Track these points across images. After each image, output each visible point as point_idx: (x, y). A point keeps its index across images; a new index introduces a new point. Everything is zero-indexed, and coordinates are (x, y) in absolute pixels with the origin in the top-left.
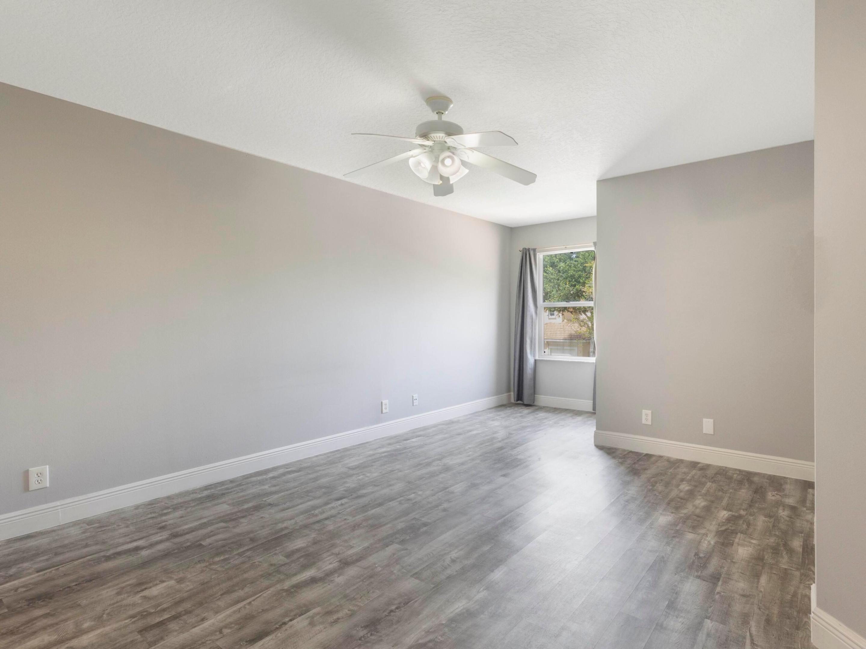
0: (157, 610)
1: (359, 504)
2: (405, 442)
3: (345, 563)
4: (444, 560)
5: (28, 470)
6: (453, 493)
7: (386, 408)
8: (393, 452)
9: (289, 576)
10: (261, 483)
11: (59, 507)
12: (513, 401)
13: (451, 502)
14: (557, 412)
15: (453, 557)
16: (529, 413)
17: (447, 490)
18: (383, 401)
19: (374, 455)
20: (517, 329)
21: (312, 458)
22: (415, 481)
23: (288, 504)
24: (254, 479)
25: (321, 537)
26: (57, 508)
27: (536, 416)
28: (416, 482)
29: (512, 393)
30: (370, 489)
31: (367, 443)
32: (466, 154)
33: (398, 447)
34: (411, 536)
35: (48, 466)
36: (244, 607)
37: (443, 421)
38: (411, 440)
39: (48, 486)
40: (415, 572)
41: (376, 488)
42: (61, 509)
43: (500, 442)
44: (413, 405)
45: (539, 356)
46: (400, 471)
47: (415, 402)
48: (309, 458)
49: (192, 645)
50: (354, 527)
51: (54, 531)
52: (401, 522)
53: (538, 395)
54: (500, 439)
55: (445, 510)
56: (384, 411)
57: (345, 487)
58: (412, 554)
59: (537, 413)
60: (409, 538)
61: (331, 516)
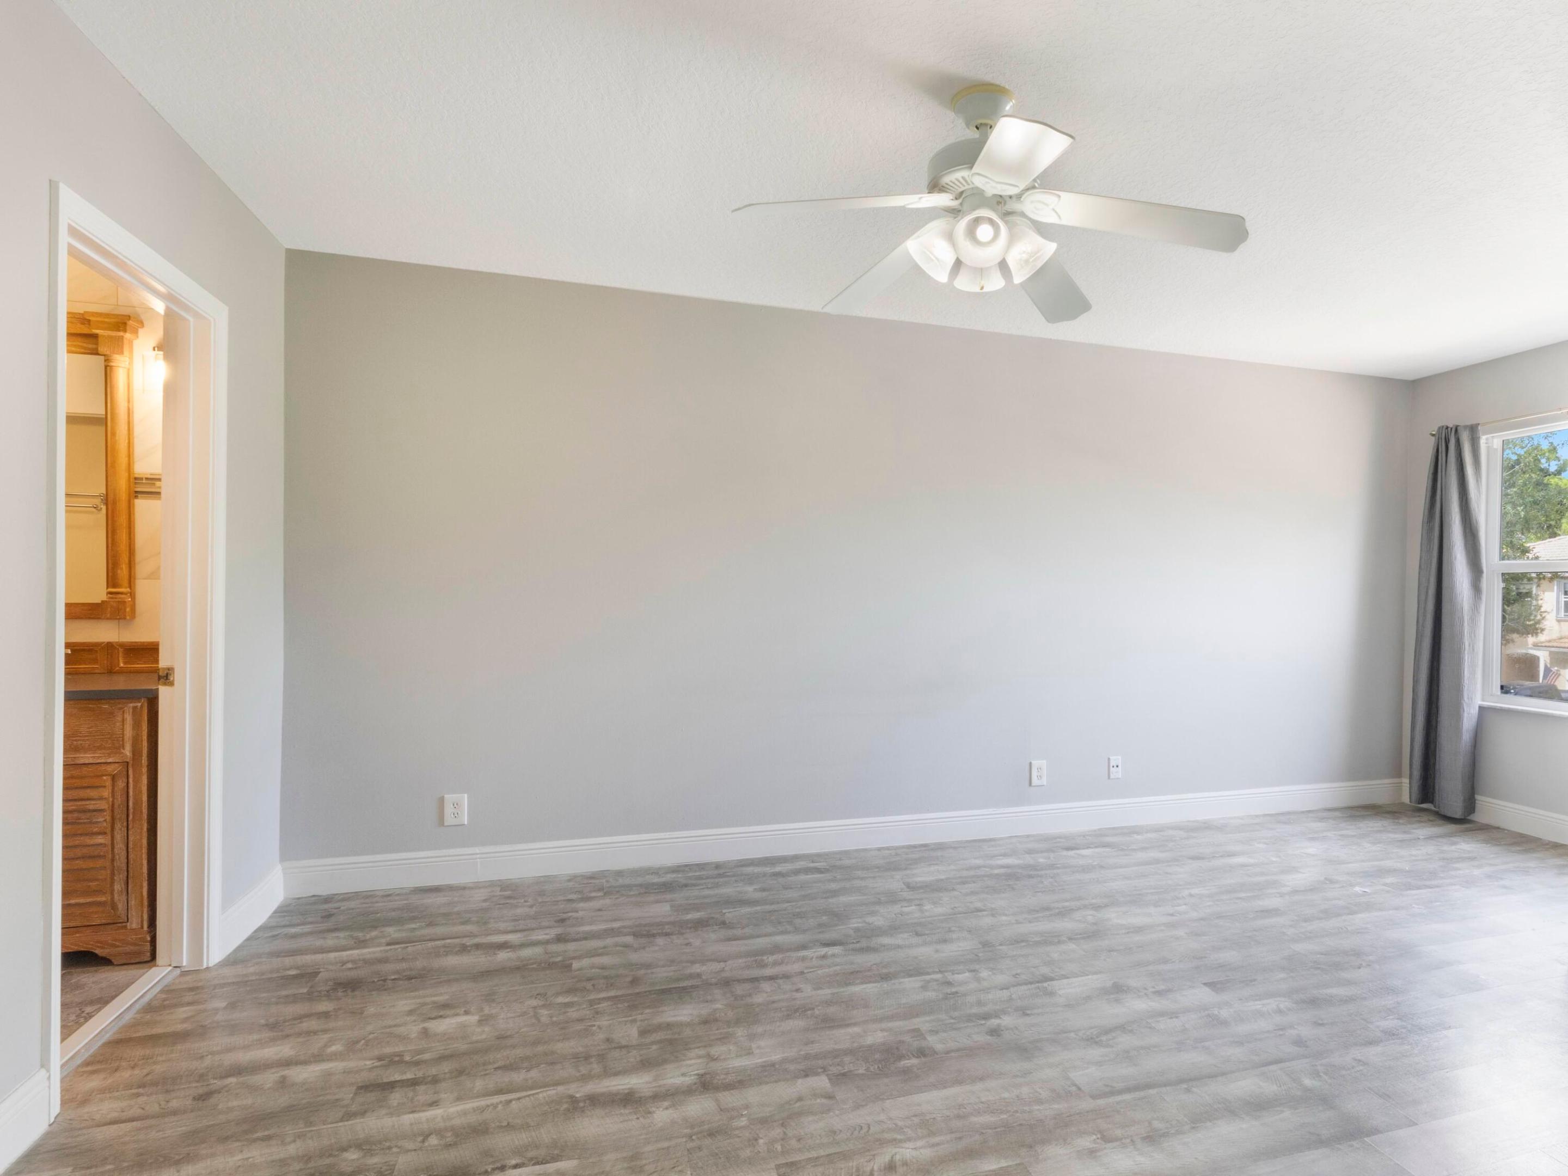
0: (414, 1059)
1: (852, 963)
2: (1065, 853)
3: (706, 1085)
4: (874, 1155)
5: (443, 797)
6: (1052, 994)
7: (1040, 777)
8: (1020, 871)
9: (608, 1073)
10: (750, 879)
11: (478, 856)
12: (1406, 799)
13: (1027, 1015)
14: (1518, 848)
15: (898, 1157)
16: (1430, 838)
17: (1045, 985)
18: (1033, 762)
19: (979, 867)
20: (1423, 626)
21: (871, 850)
22: (1001, 945)
23: (747, 931)
24: (750, 870)
25: (726, 1014)
26: (474, 856)
27: (1445, 848)
28: (1001, 947)
29: (1406, 781)
30: (899, 939)
31: (991, 840)
32: (1047, 205)
33: (1041, 860)
34: (872, 1068)
35: (466, 795)
36: (495, 1106)
37: (1189, 821)
38: (1078, 852)
39: (466, 823)
40: (794, 1159)
41: (915, 940)
42: (480, 858)
43: (1282, 895)
44: (1109, 778)
45: (1483, 695)
46: (993, 915)
47: (1117, 773)
48: (865, 850)
49: (375, 1145)
50: (796, 1011)
51: (464, 888)
52: (882, 1030)
53: (1481, 795)
54: (1285, 890)
55: (994, 1032)
56: (1035, 781)
57: (865, 922)
58: (832, 1113)
59: (1454, 839)
60: (864, 1072)
61: (783, 975)
